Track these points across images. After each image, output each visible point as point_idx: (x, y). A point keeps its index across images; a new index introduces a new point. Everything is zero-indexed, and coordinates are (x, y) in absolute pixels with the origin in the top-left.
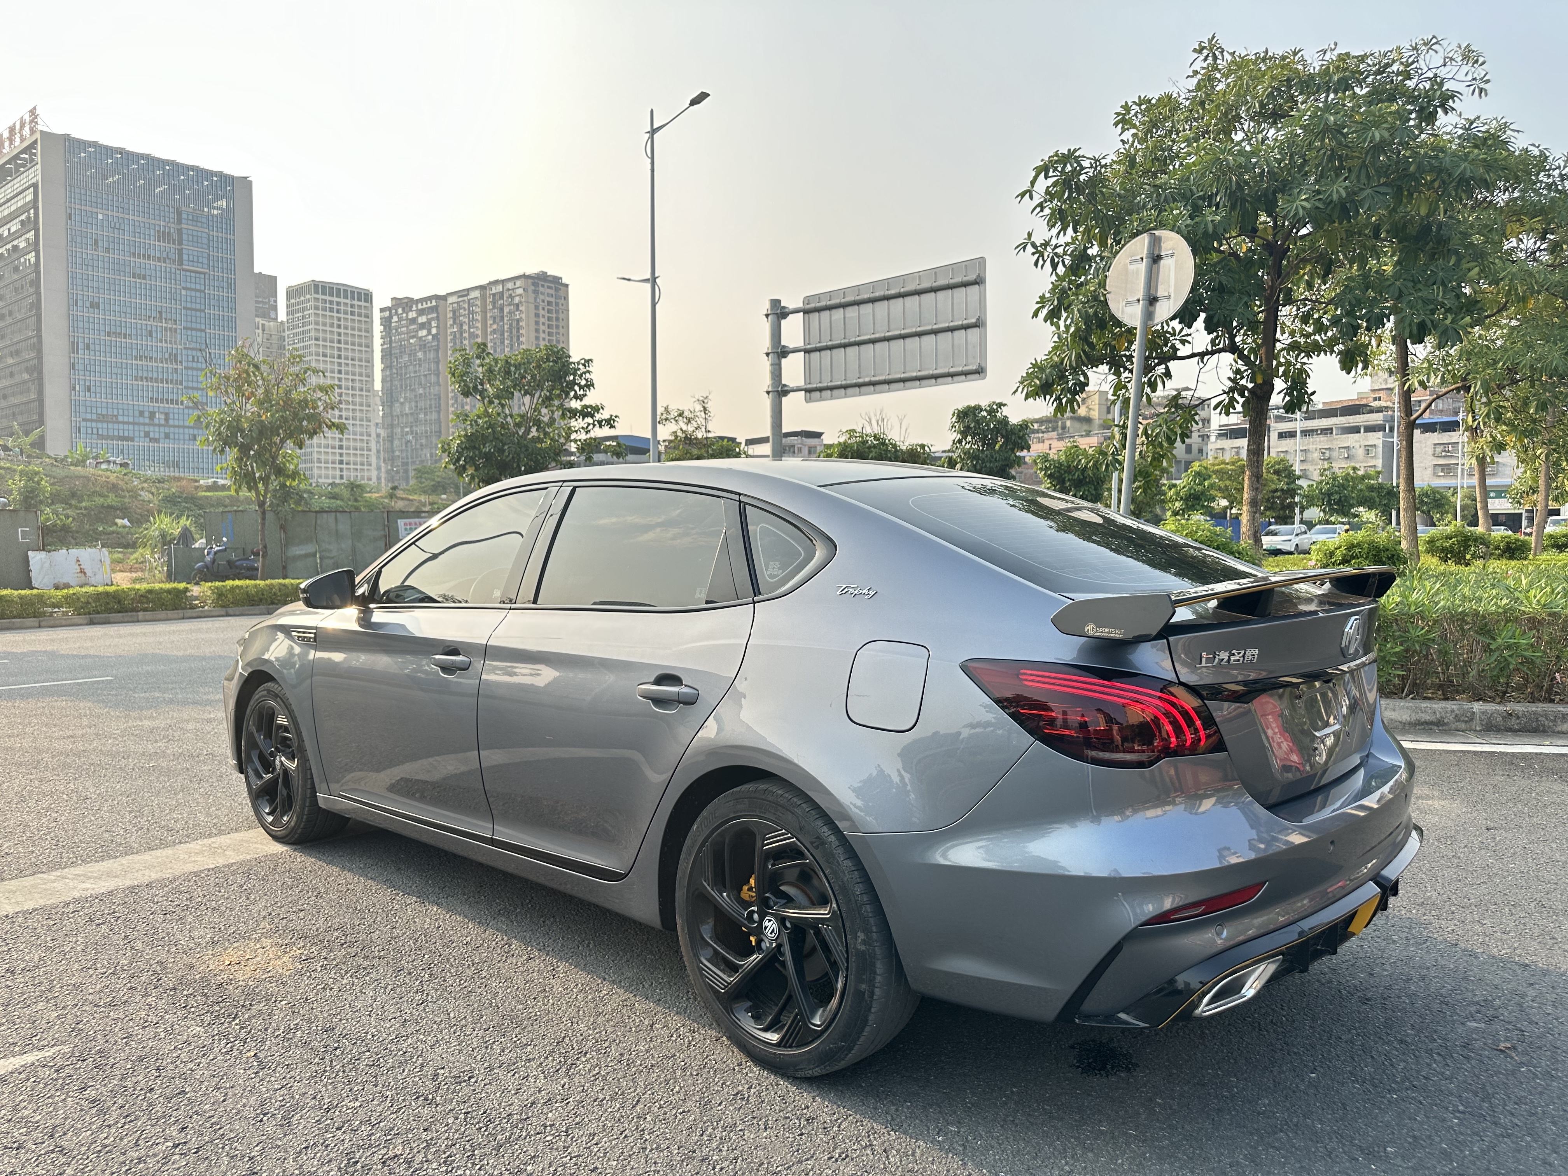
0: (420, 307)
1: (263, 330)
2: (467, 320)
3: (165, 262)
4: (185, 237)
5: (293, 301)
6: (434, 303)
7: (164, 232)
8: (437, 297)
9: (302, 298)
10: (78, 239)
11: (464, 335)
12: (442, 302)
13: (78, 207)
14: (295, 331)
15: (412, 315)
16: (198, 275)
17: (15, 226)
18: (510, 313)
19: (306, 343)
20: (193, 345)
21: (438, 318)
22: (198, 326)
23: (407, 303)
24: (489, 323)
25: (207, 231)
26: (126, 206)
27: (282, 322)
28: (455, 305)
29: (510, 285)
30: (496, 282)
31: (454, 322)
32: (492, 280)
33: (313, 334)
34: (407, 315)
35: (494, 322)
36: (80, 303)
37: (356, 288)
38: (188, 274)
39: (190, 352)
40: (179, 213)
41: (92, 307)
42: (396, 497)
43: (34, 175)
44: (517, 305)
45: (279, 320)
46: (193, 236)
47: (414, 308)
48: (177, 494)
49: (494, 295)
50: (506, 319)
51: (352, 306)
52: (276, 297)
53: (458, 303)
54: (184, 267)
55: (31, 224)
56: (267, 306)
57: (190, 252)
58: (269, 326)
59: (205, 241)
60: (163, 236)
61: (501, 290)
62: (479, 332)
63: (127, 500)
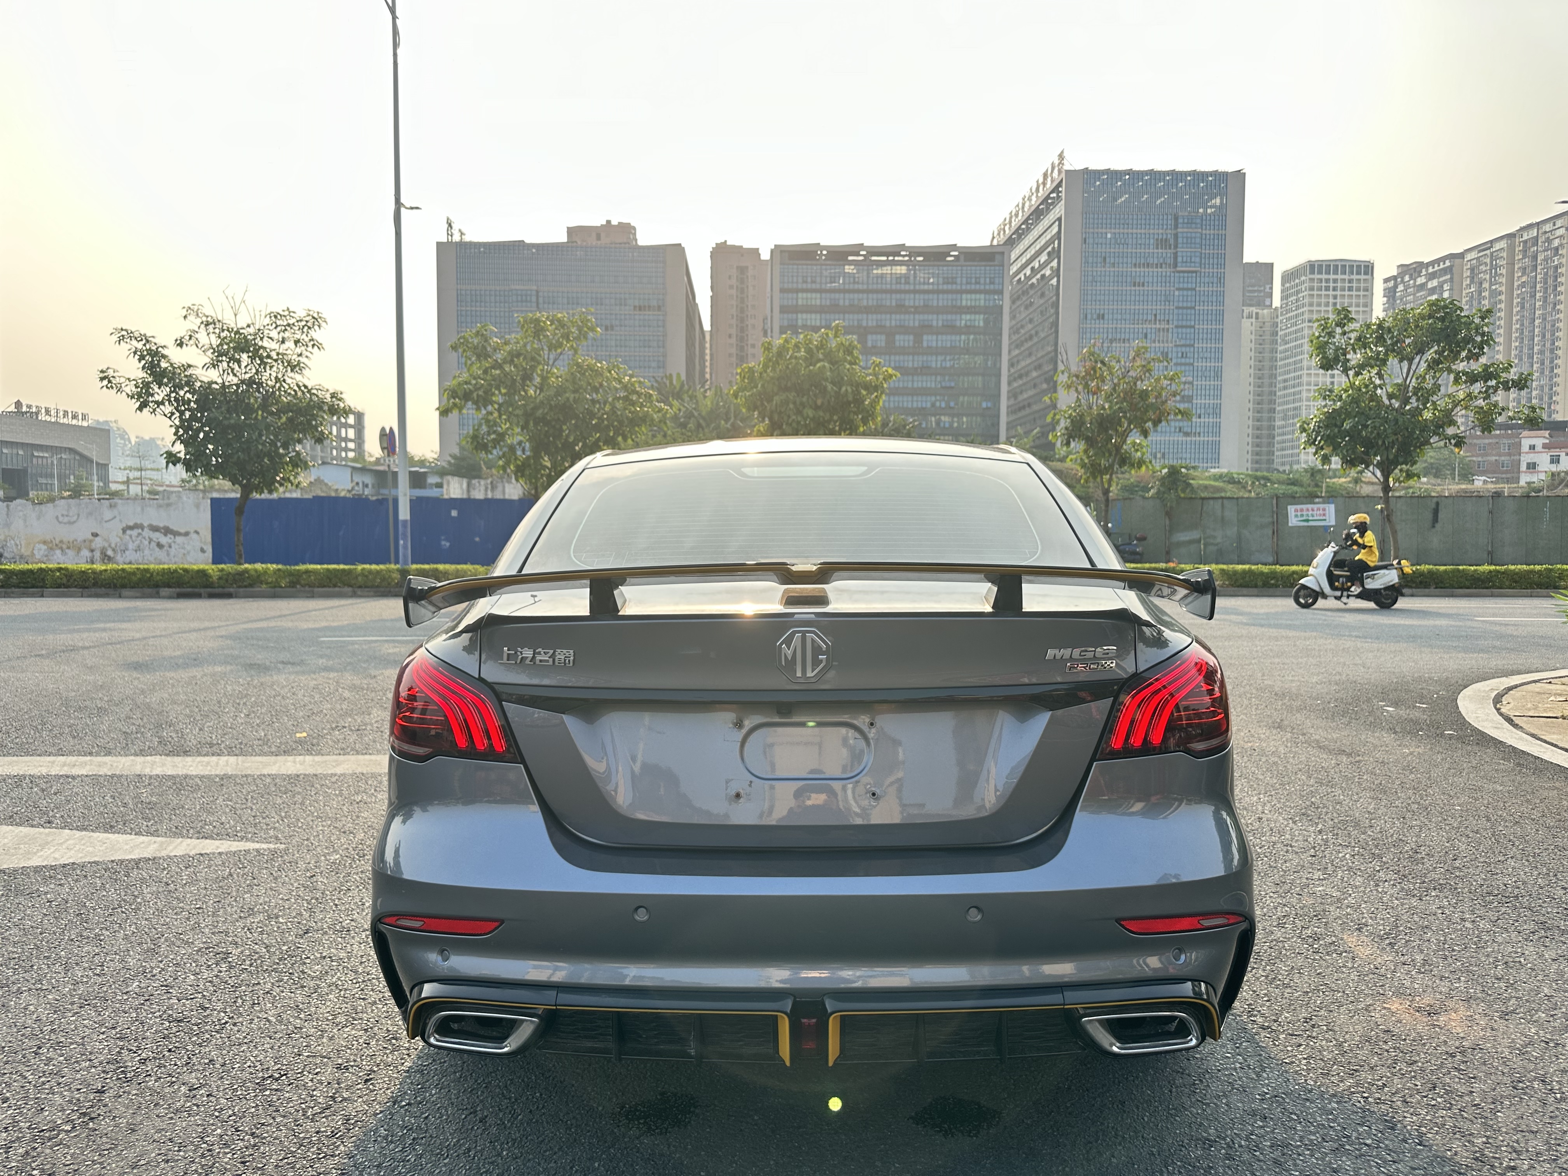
0: (1431, 270)
1: (1257, 318)
2: (1488, 277)
3: (1161, 267)
4: (1180, 240)
5: (1288, 285)
6: (1448, 263)
7: (1162, 239)
8: (1452, 256)
9: (1297, 281)
10: (1090, 260)
11: (1483, 294)
12: (1458, 261)
13: (1091, 230)
14: (1287, 316)
15: (1420, 281)
16: (1190, 275)
17: (1043, 258)
18: (1546, 260)
19: (1298, 327)
20: (1183, 342)
21: (1451, 280)
22: (1188, 323)
23: (1415, 268)
24: (1516, 275)
25: (1200, 230)
26: (1131, 222)
27: (1276, 308)
28: (1475, 261)
29: (1548, 227)
30: (1530, 226)
31: (1472, 282)
32: (1523, 224)
33: (1306, 316)
34: (1415, 282)
35: (1524, 274)
36: (1089, 316)
37: (1355, 261)
38: (1182, 275)
39: (1179, 349)
40: (1176, 219)
41: (1098, 318)
42: (1362, 481)
43: (1059, 210)
44: (1557, 249)
45: (1274, 307)
46: (1187, 238)
47: (1424, 272)
48: (1135, 484)
49: (1525, 242)
50: (1539, 267)
51: (1350, 281)
52: (1272, 283)
53: (1478, 258)
54: (1178, 269)
55: (1055, 254)
56: (1262, 294)
57: (1184, 254)
58: (1263, 314)
59: (1198, 240)
60: (1162, 243)
61: (1535, 234)
62: (1503, 289)
63: (1091, 490)
